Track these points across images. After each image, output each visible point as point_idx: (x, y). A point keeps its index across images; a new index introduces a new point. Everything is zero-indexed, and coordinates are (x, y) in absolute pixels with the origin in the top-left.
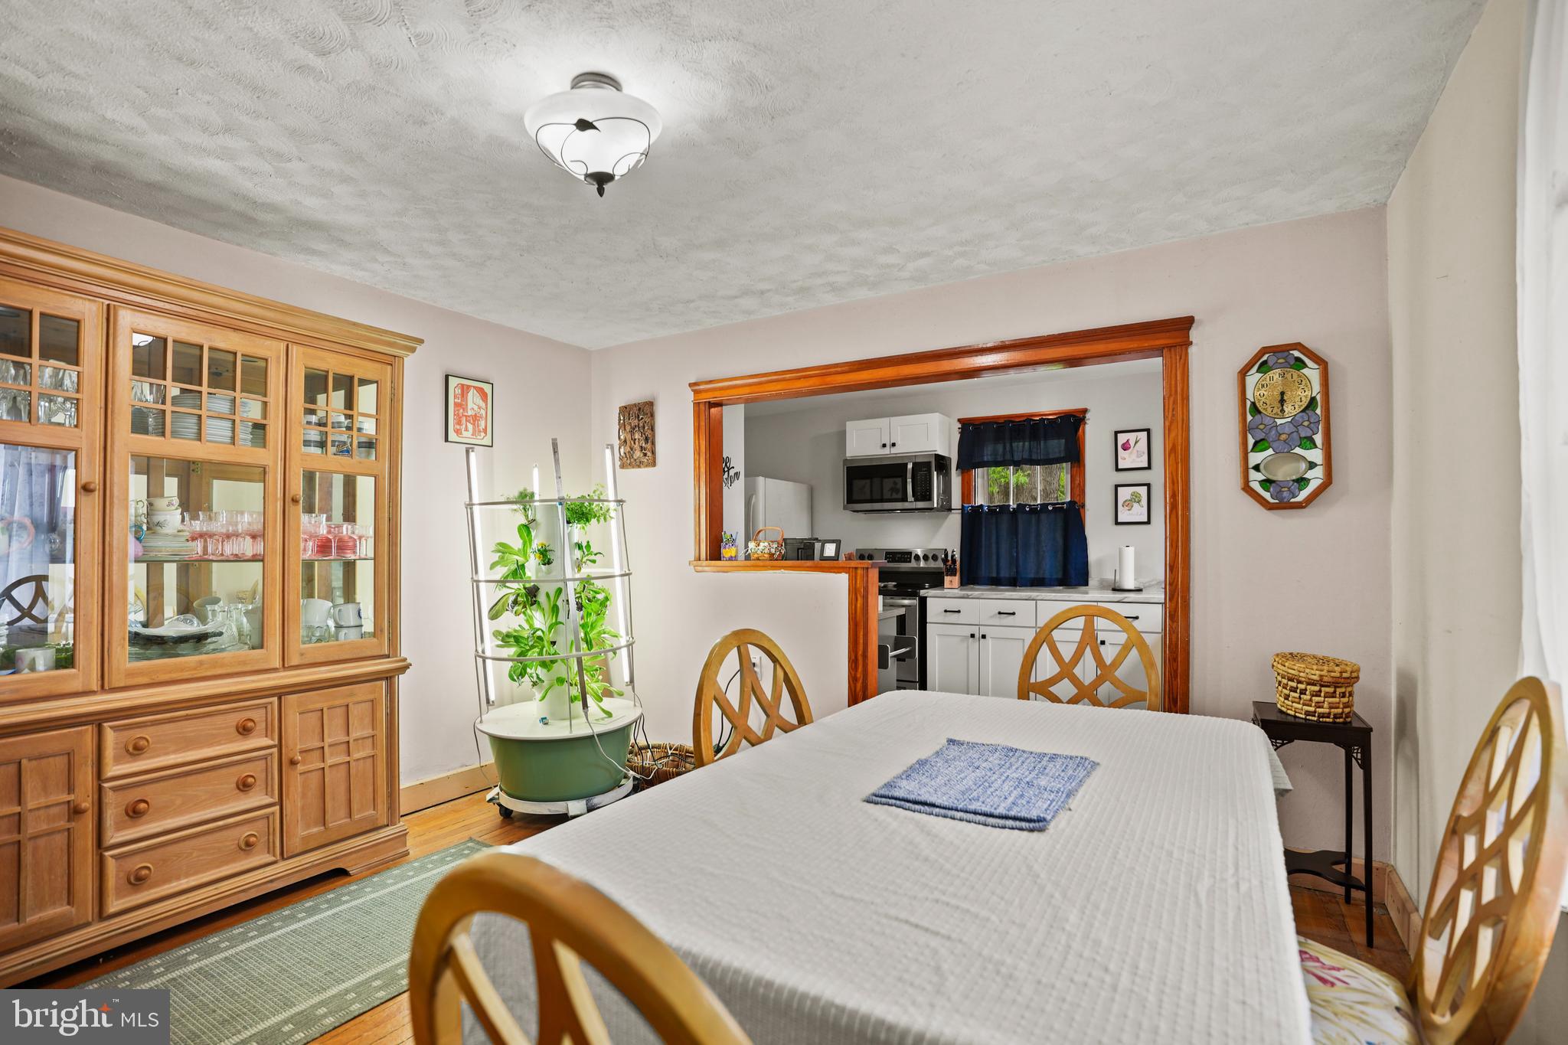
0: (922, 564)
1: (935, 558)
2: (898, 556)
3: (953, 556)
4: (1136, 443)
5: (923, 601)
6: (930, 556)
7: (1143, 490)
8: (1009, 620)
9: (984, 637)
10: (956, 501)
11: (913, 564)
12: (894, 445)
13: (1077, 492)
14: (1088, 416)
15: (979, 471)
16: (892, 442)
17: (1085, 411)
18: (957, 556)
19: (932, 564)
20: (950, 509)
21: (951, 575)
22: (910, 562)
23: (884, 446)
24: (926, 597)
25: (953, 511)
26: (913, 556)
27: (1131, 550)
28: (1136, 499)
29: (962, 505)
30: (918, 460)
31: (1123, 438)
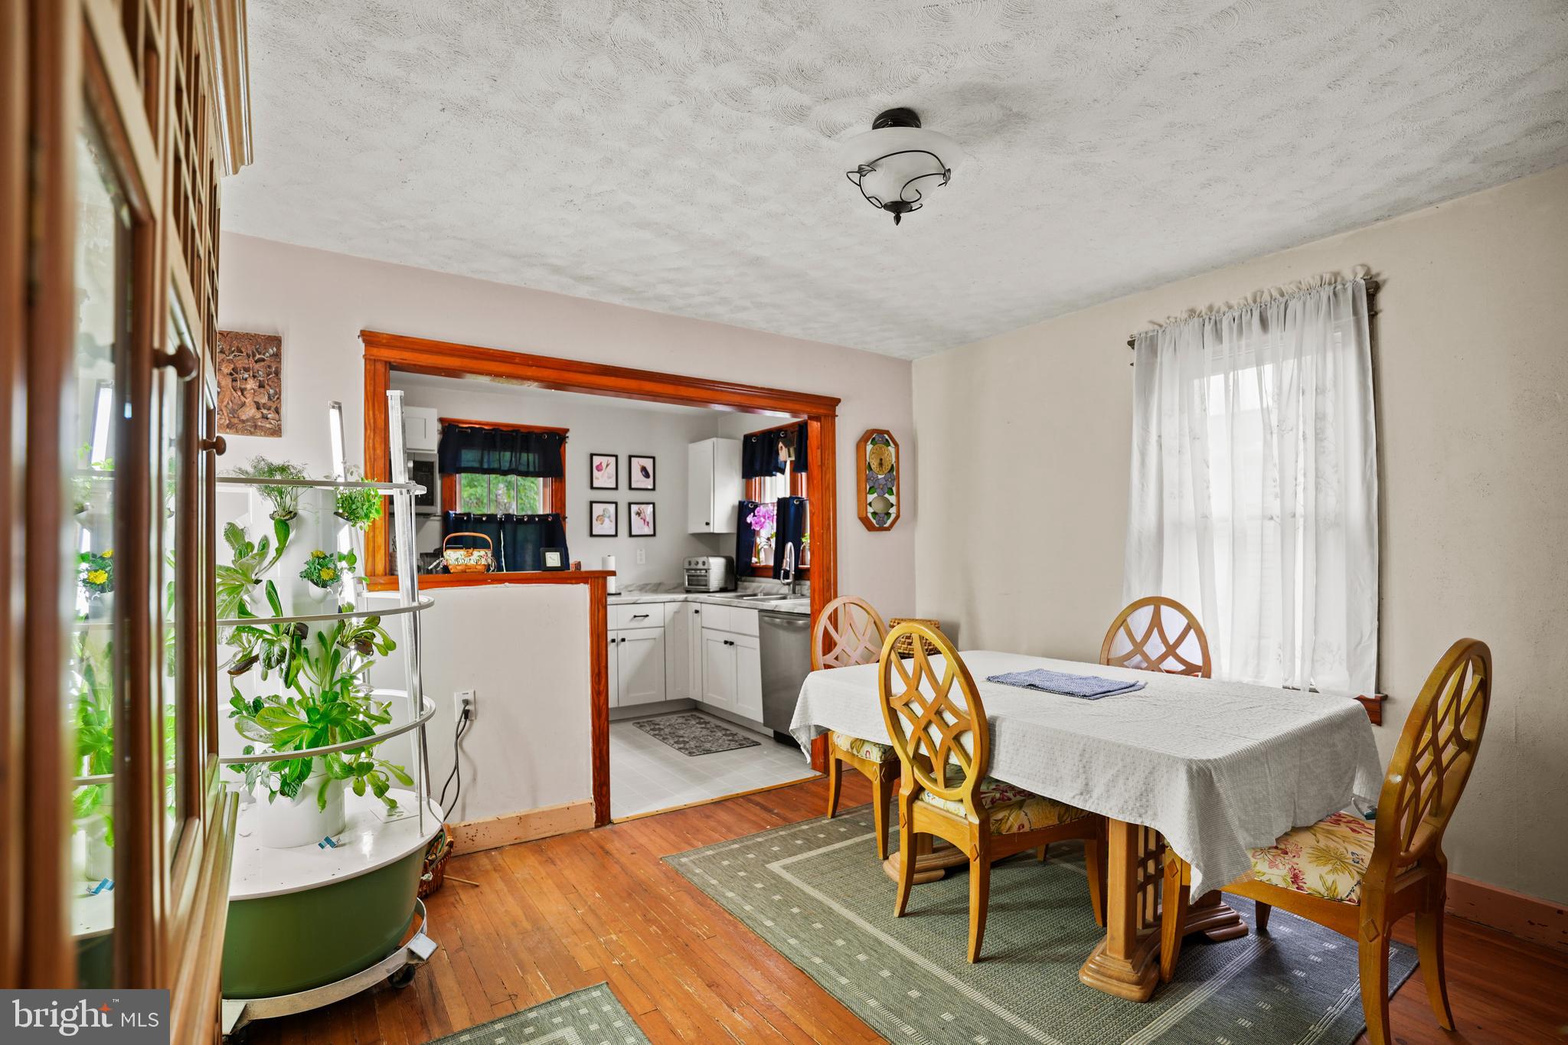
4: (607, 465)
7: (612, 507)
10: (438, 507)
13: (558, 505)
14: (569, 435)
15: (461, 476)
17: (567, 431)
25: (432, 518)
27: (612, 559)
28: (606, 514)
29: (444, 512)
30: (418, 459)
31: (597, 460)
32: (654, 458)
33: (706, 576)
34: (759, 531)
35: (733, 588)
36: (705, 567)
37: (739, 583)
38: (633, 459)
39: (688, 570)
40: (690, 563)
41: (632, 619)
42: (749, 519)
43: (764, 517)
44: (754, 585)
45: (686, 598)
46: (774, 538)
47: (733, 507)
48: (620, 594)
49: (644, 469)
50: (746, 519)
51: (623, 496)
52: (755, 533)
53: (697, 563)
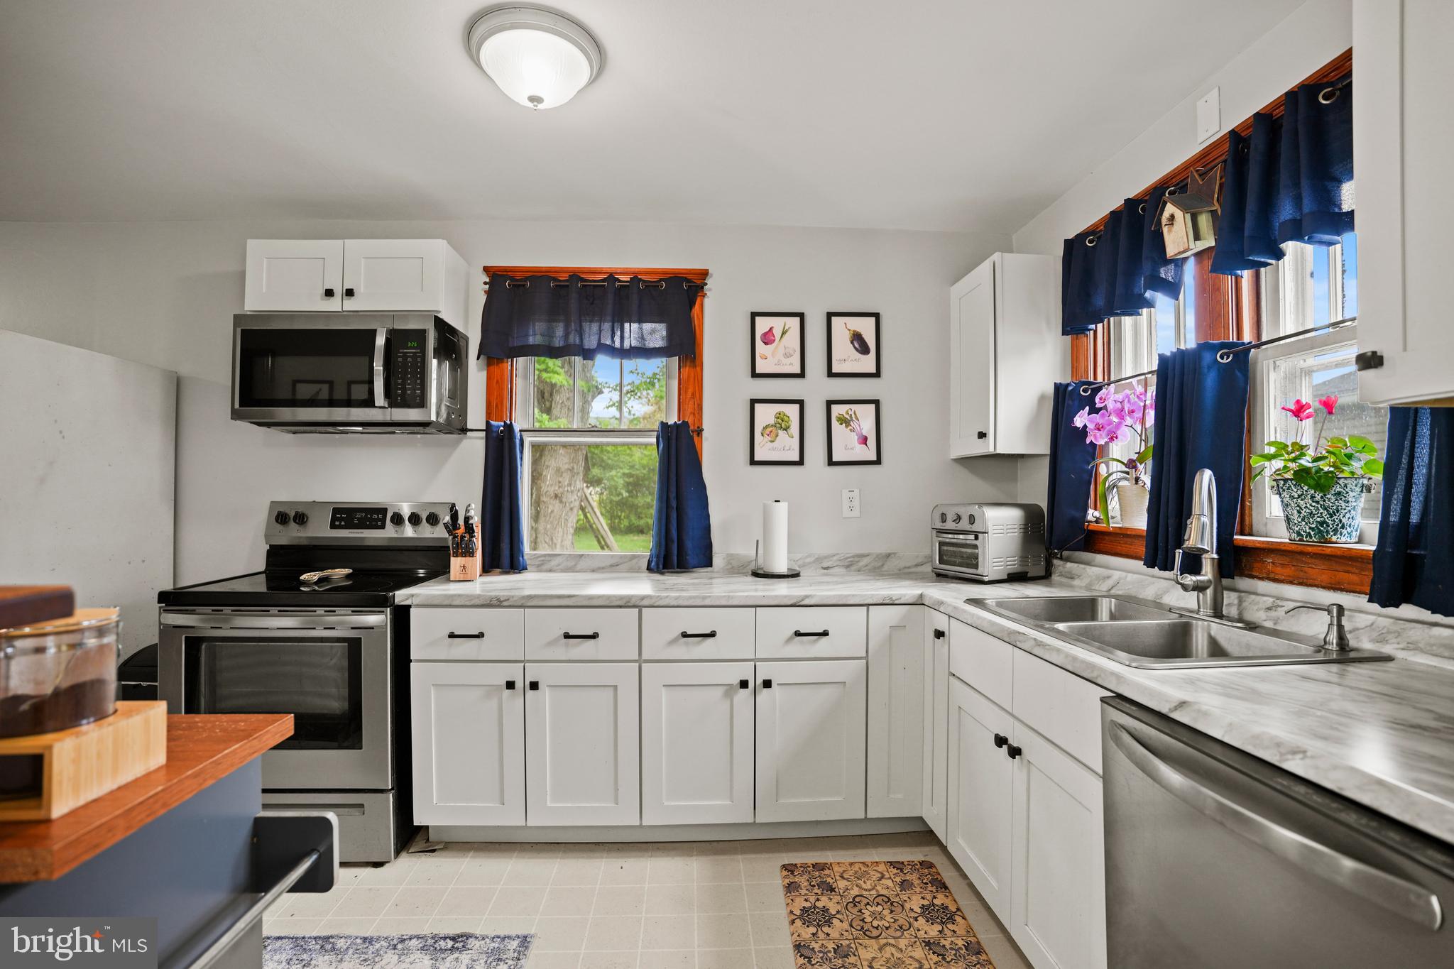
0: (409, 531)
1: (433, 519)
2: (358, 515)
3: (467, 519)
4: (784, 333)
5: (401, 617)
6: (424, 516)
7: (793, 410)
8: (587, 648)
9: (534, 686)
10: (476, 416)
11: (389, 532)
12: (350, 293)
13: (689, 408)
14: (709, 281)
15: (520, 362)
16: (347, 286)
18: (476, 521)
19: (428, 532)
20: (464, 430)
21: (464, 555)
22: (383, 527)
23: (329, 293)
24: (409, 607)
25: (469, 434)
26: (389, 515)
27: (783, 508)
28: (781, 424)
29: (488, 423)
30: (400, 326)
31: (763, 324)
32: (877, 316)
33: (976, 547)
34: (1104, 448)
35: (1042, 573)
36: (975, 528)
37: (1056, 562)
38: (834, 319)
39: (940, 531)
40: (944, 518)
41: (789, 640)
42: (1080, 420)
43: (1120, 413)
44: (1092, 571)
45: (921, 596)
46: (1150, 463)
47: (1042, 398)
48: (797, 575)
49: (857, 338)
50: (1072, 421)
51: (816, 388)
52: (1094, 452)
53: (958, 518)
